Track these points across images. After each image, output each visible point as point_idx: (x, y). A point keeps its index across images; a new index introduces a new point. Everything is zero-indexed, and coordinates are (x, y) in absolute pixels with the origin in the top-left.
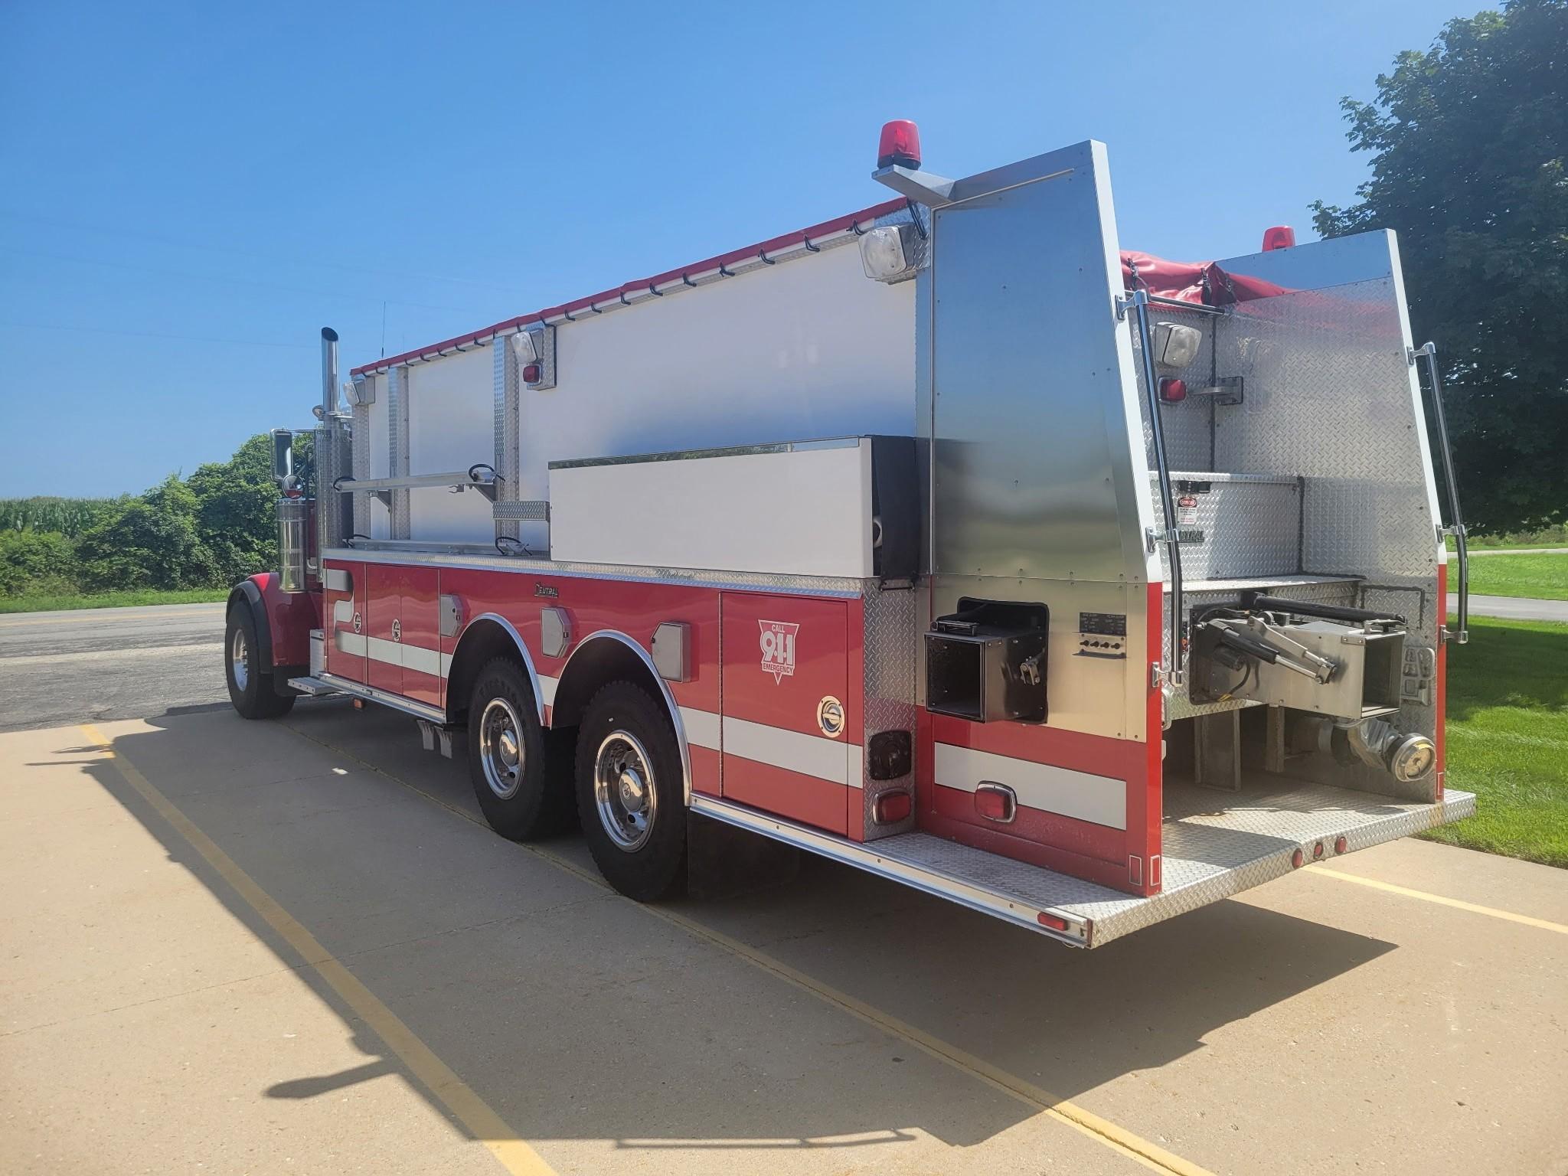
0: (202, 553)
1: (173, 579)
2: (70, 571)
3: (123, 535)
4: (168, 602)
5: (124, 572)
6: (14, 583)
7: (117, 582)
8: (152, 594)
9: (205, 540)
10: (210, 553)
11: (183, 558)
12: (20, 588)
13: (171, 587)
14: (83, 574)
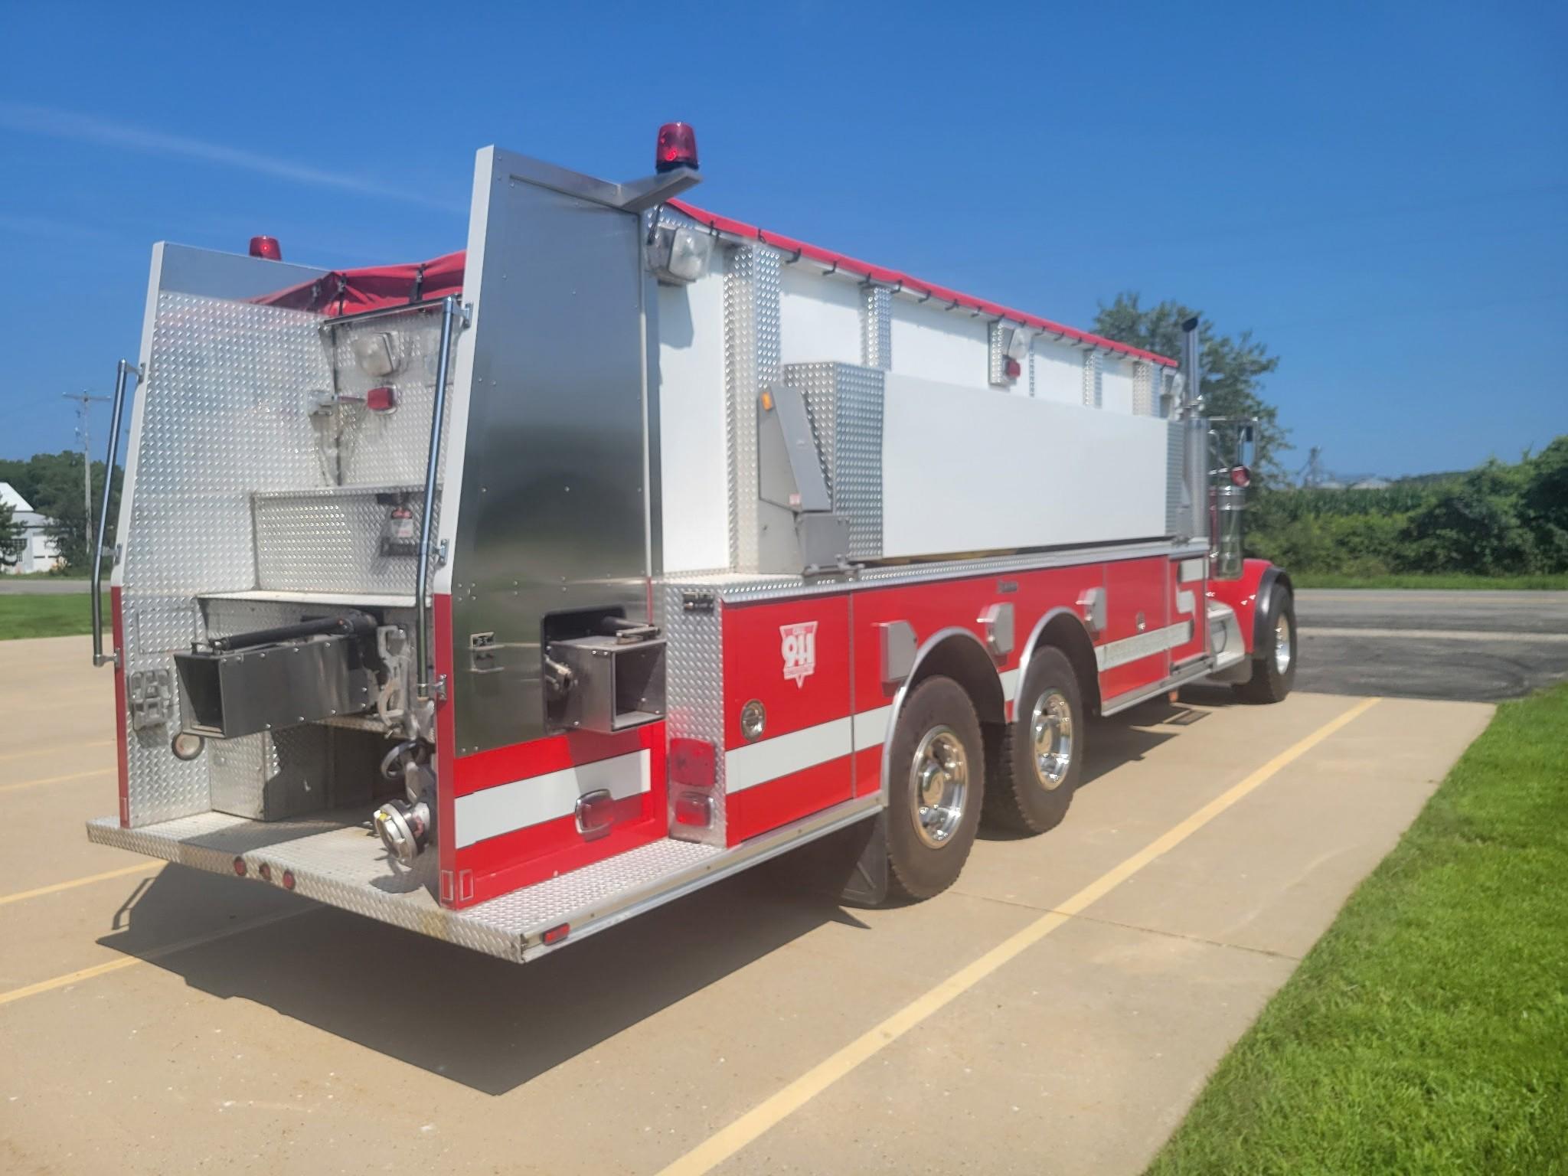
0: (1521, 537)
1: (1484, 564)
2: (1387, 553)
3: (1437, 517)
4: (1478, 587)
5: (1431, 555)
6: (1333, 563)
7: (1425, 565)
8: (1462, 577)
9: (1525, 521)
10: (1530, 536)
11: (1495, 543)
12: (1338, 567)
13: (1482, 572)
14: (1397, 557)
